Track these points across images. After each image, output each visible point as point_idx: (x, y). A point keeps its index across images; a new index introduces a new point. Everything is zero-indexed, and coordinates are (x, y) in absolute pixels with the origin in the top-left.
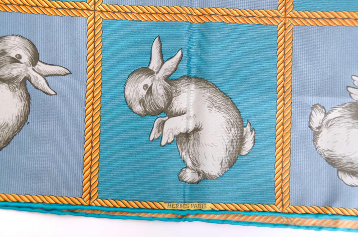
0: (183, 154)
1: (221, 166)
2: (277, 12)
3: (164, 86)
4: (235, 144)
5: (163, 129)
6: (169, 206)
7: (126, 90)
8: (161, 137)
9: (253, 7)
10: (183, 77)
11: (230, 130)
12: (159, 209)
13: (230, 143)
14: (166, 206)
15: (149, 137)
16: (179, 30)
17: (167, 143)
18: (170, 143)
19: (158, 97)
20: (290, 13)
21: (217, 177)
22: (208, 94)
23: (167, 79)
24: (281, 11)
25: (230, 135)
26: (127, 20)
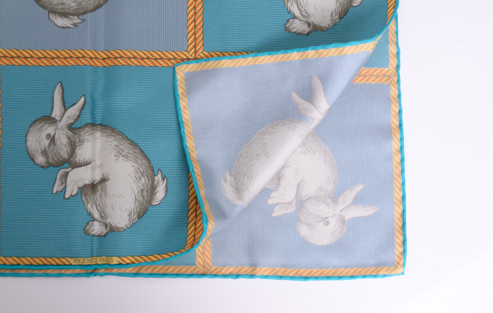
0: (89, 206)
1: (129, 217)
2: (187, 53)
3: (67, 135)
4: (145, 193)
5: (66, 181)
6: (76, 262)
7: (28, 141)
8: (64, 190)
9: (161, 48)
10: (86, 125)
11: (140, 179)
12: (65, 265)
13: (140, 193)
14: (72, 261)
15: (53, 189)
16: (82, 75)
17: (71, 196)
18: (75, 196)
19: (61, 148)
20: (200, 55)
21: (125, 229)
22: (114, 142)
23: (70, 127)
24: (191, 53)
25: (140, 185)
26: (27, 65)
